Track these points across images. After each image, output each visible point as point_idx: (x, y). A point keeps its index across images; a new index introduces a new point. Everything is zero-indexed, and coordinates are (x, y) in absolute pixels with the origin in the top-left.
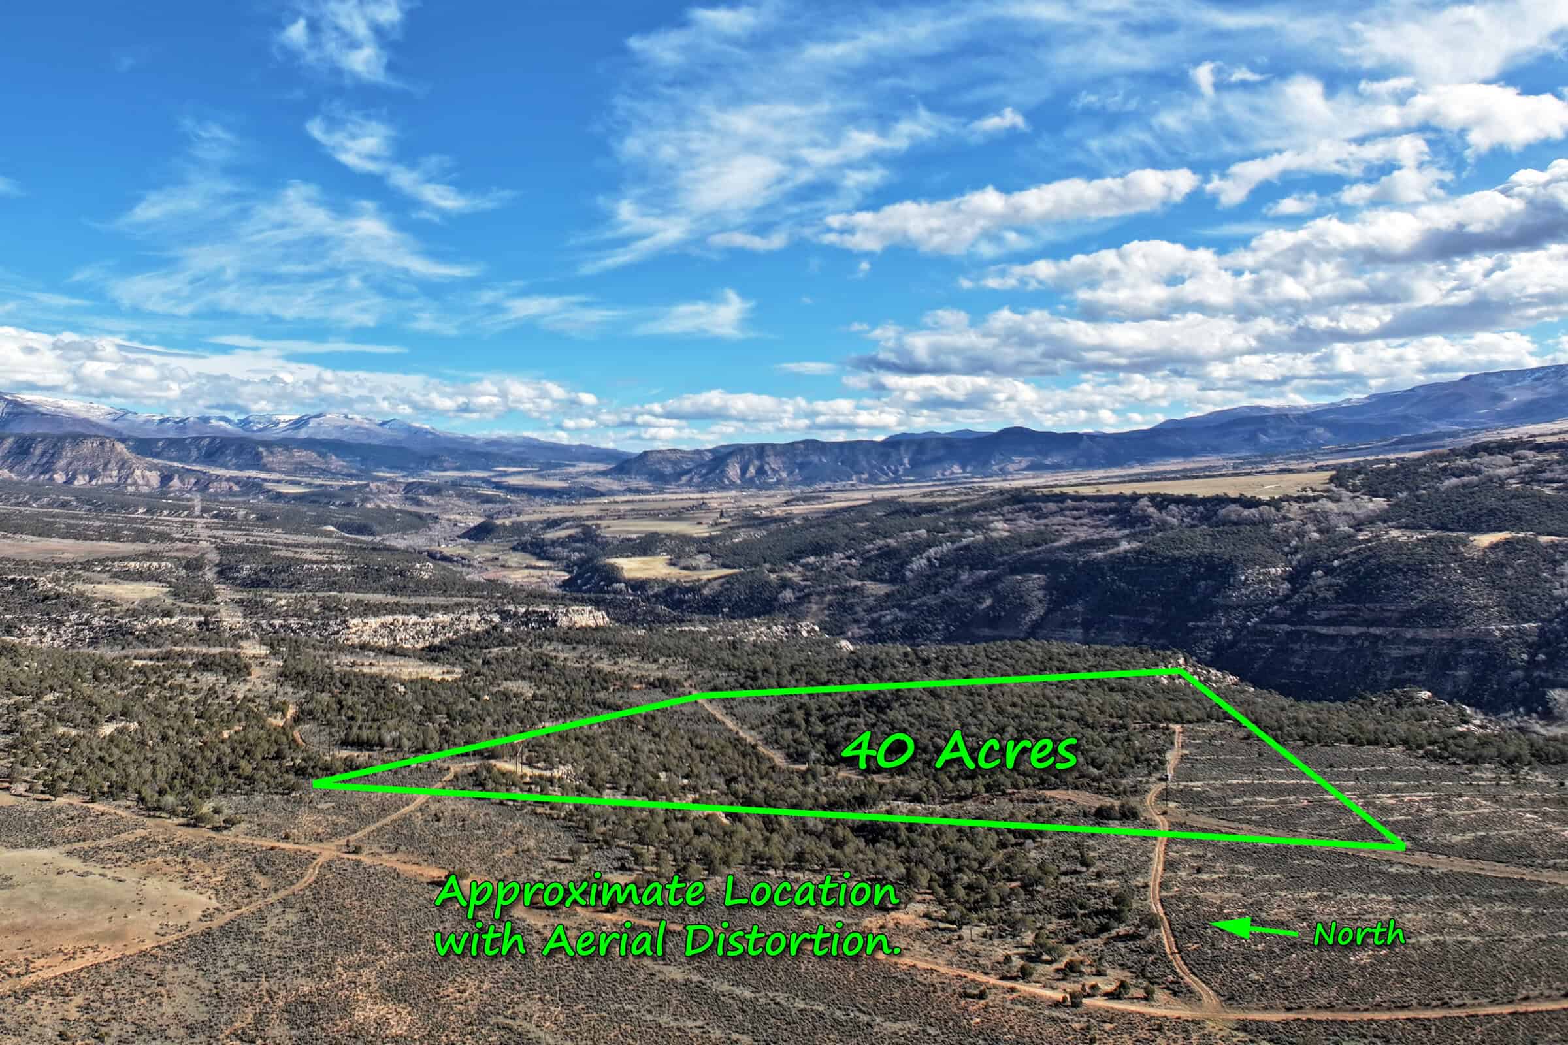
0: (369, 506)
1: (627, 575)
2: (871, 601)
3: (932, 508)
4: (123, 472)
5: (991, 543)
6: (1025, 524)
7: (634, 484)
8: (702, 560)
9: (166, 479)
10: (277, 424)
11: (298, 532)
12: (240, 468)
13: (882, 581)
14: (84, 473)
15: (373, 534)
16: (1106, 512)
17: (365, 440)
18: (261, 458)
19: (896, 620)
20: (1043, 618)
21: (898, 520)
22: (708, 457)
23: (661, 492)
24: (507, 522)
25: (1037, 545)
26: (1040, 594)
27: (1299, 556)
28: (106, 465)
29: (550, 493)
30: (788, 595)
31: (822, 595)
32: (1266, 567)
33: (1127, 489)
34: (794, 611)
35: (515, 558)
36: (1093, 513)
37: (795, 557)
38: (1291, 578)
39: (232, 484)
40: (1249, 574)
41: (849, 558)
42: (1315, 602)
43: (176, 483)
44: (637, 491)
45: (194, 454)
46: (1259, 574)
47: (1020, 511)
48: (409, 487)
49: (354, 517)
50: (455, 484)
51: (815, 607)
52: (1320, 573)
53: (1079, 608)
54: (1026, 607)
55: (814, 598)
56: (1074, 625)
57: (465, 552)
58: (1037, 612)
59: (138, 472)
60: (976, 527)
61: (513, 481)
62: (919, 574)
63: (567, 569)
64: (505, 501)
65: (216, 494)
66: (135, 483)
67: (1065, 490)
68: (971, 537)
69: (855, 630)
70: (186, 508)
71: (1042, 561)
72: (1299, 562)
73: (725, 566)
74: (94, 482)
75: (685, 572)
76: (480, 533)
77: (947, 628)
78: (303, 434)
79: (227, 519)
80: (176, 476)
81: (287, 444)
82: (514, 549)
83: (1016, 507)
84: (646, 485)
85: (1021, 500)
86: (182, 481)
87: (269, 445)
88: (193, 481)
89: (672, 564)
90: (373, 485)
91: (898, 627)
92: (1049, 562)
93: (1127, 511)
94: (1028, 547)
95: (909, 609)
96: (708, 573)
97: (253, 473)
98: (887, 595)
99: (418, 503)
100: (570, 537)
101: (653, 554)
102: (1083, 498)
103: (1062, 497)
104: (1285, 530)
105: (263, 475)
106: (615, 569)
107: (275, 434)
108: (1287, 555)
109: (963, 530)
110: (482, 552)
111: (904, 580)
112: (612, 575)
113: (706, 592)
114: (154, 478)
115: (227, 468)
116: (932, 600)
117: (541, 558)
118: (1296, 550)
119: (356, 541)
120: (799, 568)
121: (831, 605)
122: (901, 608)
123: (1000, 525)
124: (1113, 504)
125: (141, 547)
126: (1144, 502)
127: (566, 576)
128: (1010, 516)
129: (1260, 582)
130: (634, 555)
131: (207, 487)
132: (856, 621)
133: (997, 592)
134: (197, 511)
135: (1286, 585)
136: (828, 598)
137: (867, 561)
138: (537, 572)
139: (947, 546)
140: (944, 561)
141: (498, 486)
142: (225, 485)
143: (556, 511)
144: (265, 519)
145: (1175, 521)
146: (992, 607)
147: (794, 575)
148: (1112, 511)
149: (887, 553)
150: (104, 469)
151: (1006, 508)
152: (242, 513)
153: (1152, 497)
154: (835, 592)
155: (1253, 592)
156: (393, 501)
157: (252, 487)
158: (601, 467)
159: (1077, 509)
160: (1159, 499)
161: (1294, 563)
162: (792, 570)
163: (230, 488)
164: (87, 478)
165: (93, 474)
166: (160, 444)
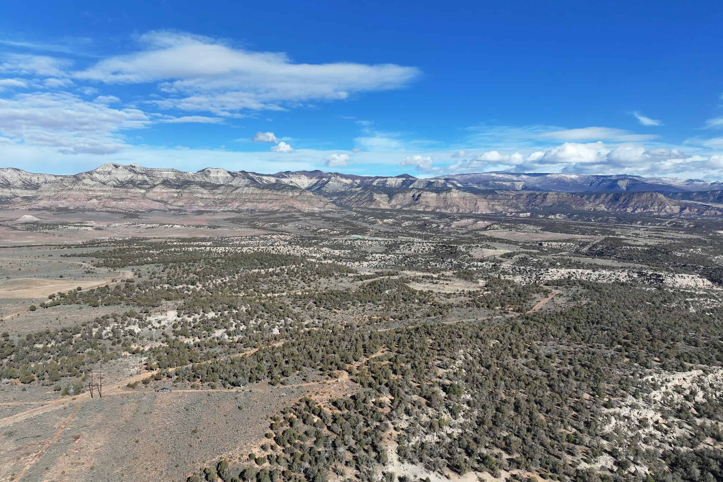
4: (660, 207)
9: (682, 209)
14: (641, 207)
39: (717, 211)
43: (687, 210)
59: (668, 207)
86: (690, 210)
88: (696, 210)
114: (676, 209)
131: (702, 213)
142: (713, 212)
150: (652, 205)
163: (716, 213)
164: (642, 209)
165: (645, 208)
166: (694, 194)
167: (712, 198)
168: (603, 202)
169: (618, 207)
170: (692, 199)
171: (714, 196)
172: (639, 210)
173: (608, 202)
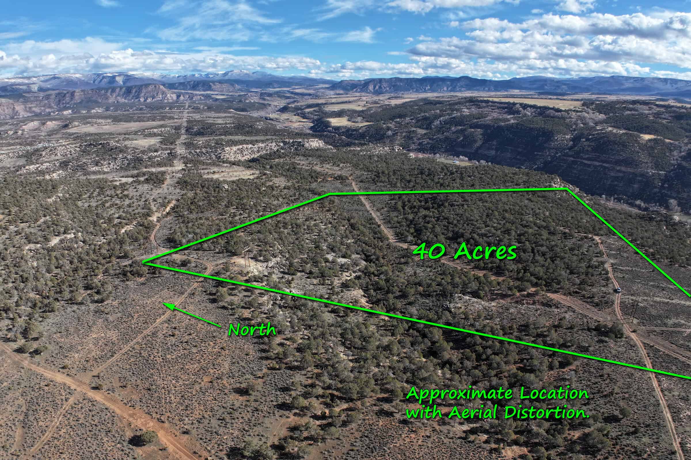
0: (247, 101)
1: (333, 125)
2: (419, 136)
3: (440, 103)
5: (463, 117)
6: (474, 110)
7: (338, 92)
8: (359, 119)
9: (178, 96)
10: (218, 75)
11: (219, 112)
12: (204, 91)
13: (423, 129)
15: (247, 111)
16: (504, 108)
17: (247, 79)
18: (211, 87)
19: (428, 143)
20: (481, 146)
21: (428, 106)
22: (363, 82)
23: (347, 94)
24: (293, 106)
25: (479, 118)
26: (481, 137)
27: (576, 132)
28: (157, 94)
29: (310, 95)
30: (390, 133)
31: (402, 133)
32: (564, 135)
33: (511, 100)
34: (392, 139)
35: (295, 118)
36: (499, 108)
37: (392, 119)
38: (573, 140)
39: (201, 96)
40: (558, 137)
41: (412, 119)
43: (182, 98)
44: (339, 94)
45: (189, 87)
46: (562, 137)
47: (472, 105)
48: (262, 94)
49: (241, 105)
50: (277, 93)
51: (399, 137)
52: (584, 140)
53: (495, 143)
54: (475, 141)
55: (399, 134)
56: (492, 149)
57: (277, 116)
58: (479, 143)
59: (169, 95)
60: (457, 110)
61: (297, 91)
62: (436, 127)
63: (313, 122)
64: (294, 98)
65: (196, 101)
66: (168, 99)
67: (489, 99)
68: (455, 114)
69: (413, 147)
70: (182, 106)
71: (481, 125)
72: (576, 134)
73: (367, 121)
74: (154, 100)
75: (353, 124)
76: (284, 110)
77: (446, 147)
78: (227, 78)
79: (196, 110)
80: (182, 95)
81: (220, 82)
82: (295, 115)
84: (341, 92)
85: (472, 101)
86: (184, 97)
87: (214, 82)
88: (188, 96)
89: (349, 120)
90: (249, 94)
91: (429, 146)
92: (484, 125)
93: (512, 108)
94: (477, 119)
95: (432, 139)
96: (361, 124)
97: (209, 92)
98: (425, 134)
99: (264, 100)
100: (314, 110)
101: (343, 117)
102: (495, 102)
103: (488, 102)
105: (212, 93)
106: (329, 122)
107: (217, 78)
108: (571, 131)
109: (453, 111)
110: (285, 116)
111: (431, 129)
112: (327, 125)
113: (360, 131)
114: (174, 97)
115: (199, 90)
116: (440, 136)
117: (304, 118)
119: (239, 115)
120: (394, 123)
121: (405, 137)
122: (430, 139)
123: (466, 110)
124: (506, 105)
125: (162, 123)
126: (518, 106)
127: (312, 125)
128: (468, 107)
129: (562, 140)
130: (336, 117)
131: (192, 98)
132: (414, 143)
133: (465, 135)
134: (187, 107)
135: (571, 143)
136: (404, 134)
137: (418, 121)
138: (302, 124)
139: (447, 117)
140: (446, 122)
141: (292, 93)
142: (199, 97)
143: (311, 101)
144: (210, 108)
145: (529, 114)
146: (463, 140)
147: (392, 125)
148: (506, 108)
149: (425, 119)
152: (202, 107)
153: (521, 104)
154: (406, 132)
155: (559, 144)
156: (255, 99)
157: (208, 97)
158: (327, 86)
161: (574, 135)
162: (391, 123)
164: (151, 99)
168: (119, 95)
169: (132, 98)
172: (149, 100)
173: (123, 95)
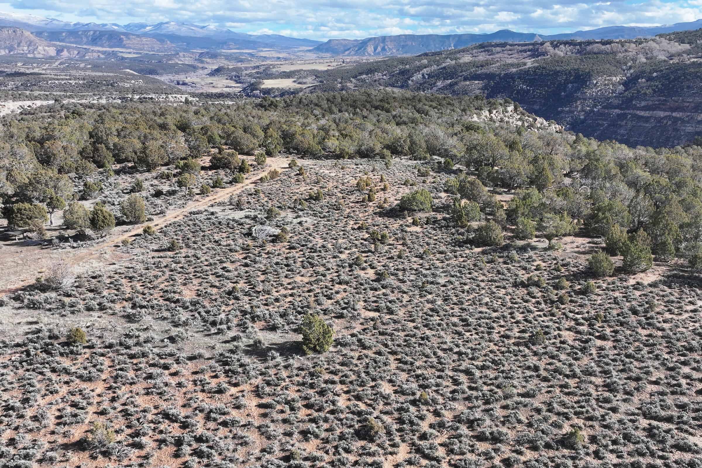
4: (31, 48)
9: (59, 51)
14: (5, 48)
18: (123, 41)
27: (632, 71)
28: (19, 45)
32: (610, 76)
38: (626, 84)
39: (99, 54)
40: (599, 80)
42: (639, 96)
43: (65, 53)
46: (605, 80)
47: (482, 52)
52: (644, 80)
59: (40, 48)
66: (38, 53)
72: (631, 74)
74: (12, 53)
75: (298, 85)
80: (65, 50)
83: (480, 50)
86: (69, 52)
88: (76, 52)
89: (294, 82)
93: (538, 49)
104: (625, 57)
108: (624, 71)
114: (52, 52)
115: (103, 47)
118: (630, 68)
128: (476, 54)
129: (605, 85)
135: (621, 87)
145: (562, 54)
150: (18, 46)
151: (475, 51)
155: (600, 90)
159: (510, 50)
160: (555, 43)
161: (628, 75)
163: (99, 56)
164: (7, 51)
165: (11, 49)
166: (64, 34)
167: (85, 40)
170: (62, 41)
171: (87, 37)
172: (3, 53)
